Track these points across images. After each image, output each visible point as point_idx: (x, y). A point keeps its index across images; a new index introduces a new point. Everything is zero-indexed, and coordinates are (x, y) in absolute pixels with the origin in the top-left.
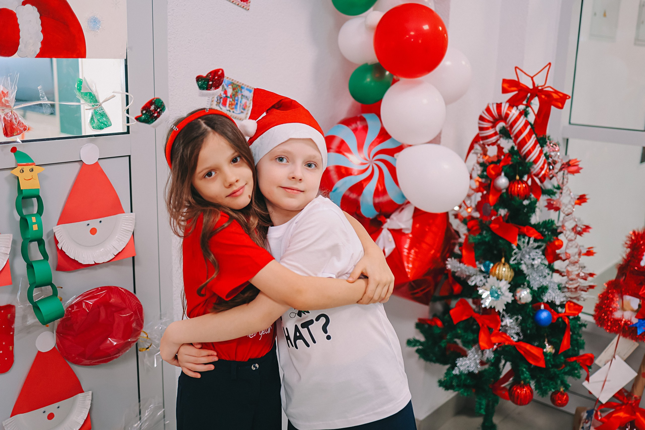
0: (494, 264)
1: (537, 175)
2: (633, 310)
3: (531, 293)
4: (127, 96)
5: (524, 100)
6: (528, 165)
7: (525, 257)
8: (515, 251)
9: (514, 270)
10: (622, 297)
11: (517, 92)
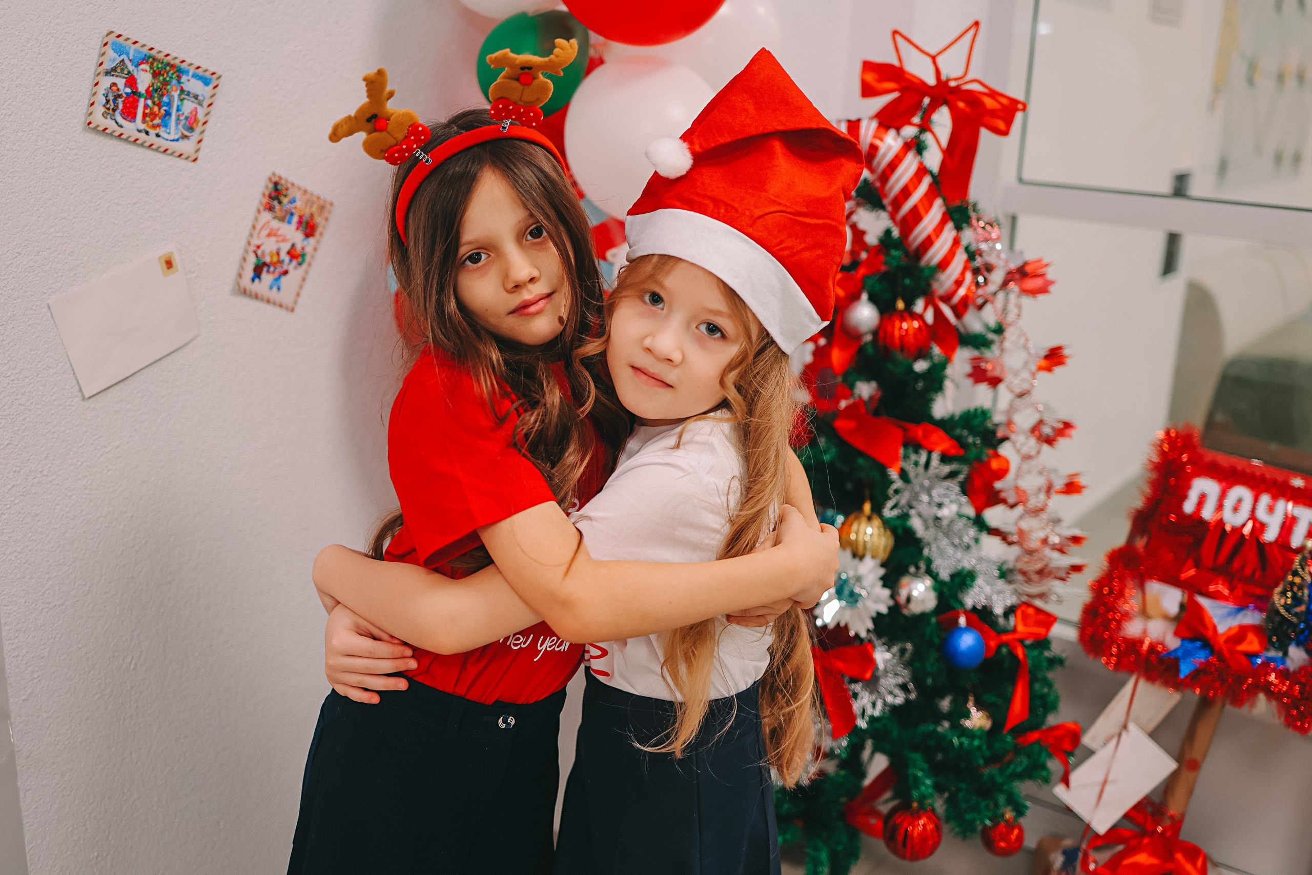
0: (846, 515)
1: (947, 298)
2: (1166, 617)
3: (935, 589)
5: (914, 115)
6: (927, 273)
7: (920, 501)
8: (894, 486)
9: (894, 531)
10: (1142, 586)
11: (895, 95)
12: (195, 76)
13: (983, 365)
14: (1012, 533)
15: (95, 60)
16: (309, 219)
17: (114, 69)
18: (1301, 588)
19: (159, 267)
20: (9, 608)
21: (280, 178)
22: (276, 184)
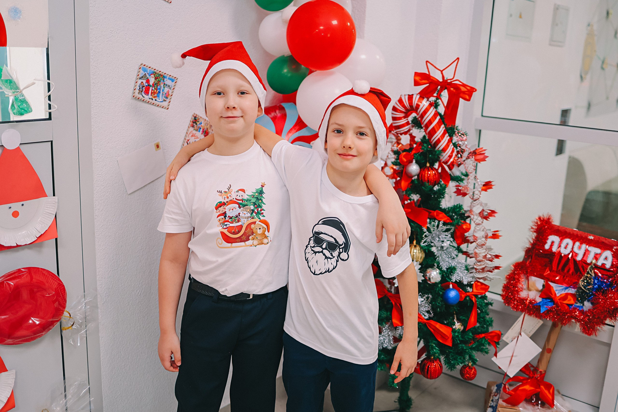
1: (446, 163)
2: (538, 291)
3: (440, 274)
4: (49, 84)
5: (434, 93)
6: (438, 152)
7: (435, 240)
8: (425, 234)
9: (425, 251)
10: (527, 279)
11: (428, 85)
12: (169, 79)
13: (460, 188)
14: (472, 254)
15: (136, 74)
16: (206, 130)
17: (142, 77)
19: (154, 147)
20: (99, 269)
21: (197, 115)
22: (195, 117)
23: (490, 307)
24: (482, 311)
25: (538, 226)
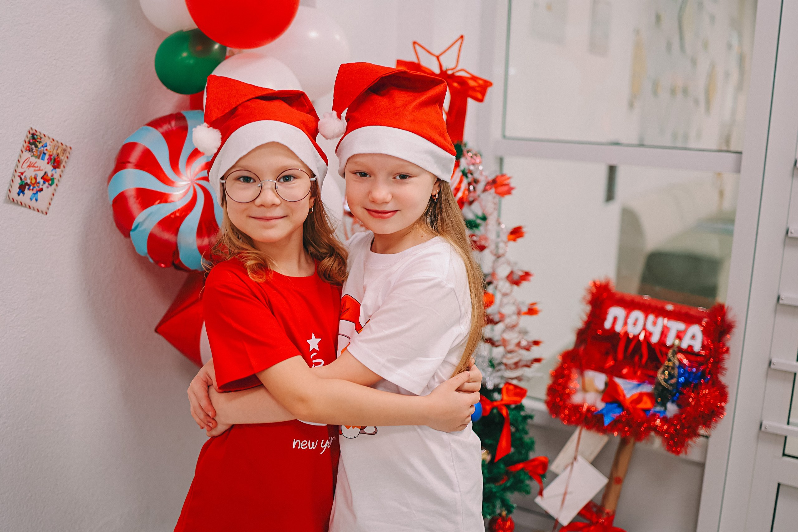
2: (597, 391)
10: (582, 374)
13: (475, 238)
14: (498, 341)
16: (56, 157)
18: (673, 368)
21: (36, 131)
22: (33, 135)
23: (529, 421)
24: (517, 430)
25: (593, 295)
